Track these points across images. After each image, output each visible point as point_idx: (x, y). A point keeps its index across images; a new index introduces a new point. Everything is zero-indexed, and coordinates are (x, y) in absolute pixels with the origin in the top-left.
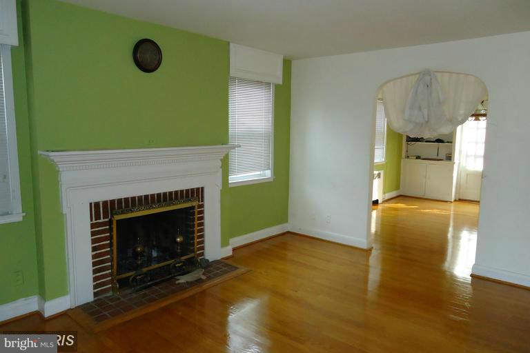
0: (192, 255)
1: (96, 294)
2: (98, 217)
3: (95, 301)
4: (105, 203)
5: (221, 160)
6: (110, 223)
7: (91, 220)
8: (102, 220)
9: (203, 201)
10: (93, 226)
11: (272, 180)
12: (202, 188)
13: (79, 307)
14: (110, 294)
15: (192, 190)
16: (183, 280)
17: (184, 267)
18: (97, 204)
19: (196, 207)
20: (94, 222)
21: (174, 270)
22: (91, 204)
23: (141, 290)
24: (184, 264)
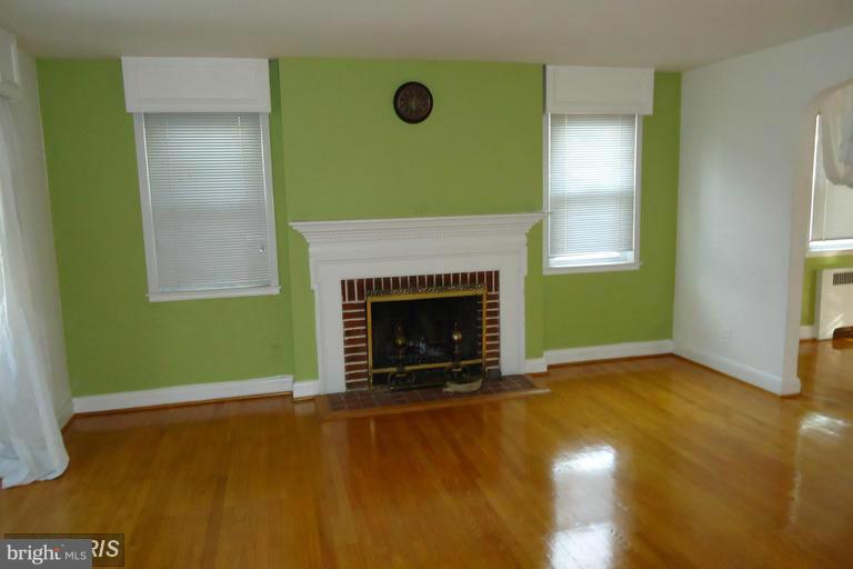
0: (478, 361)
1: (348, 385)
2: (351, 297)
3: (347, 393)
4: (360, 282)
5: (527, 234)
6: (365, 305)
7: (344, 299)
8: (356, 301)
9: (497, 289)
10: (345, 307)
11: (637, 268)
12: (497, 273)
13: (328, 395)
14: (366, 389)
15: (481, 274)
16: (452, 388)
17: (464, 375)
18: (351, 283)
19: (485, 297)
20: (347, 302)
21: (449, 376)
22: (343, 282)
23: (399, 391)
24: (465, 370)
